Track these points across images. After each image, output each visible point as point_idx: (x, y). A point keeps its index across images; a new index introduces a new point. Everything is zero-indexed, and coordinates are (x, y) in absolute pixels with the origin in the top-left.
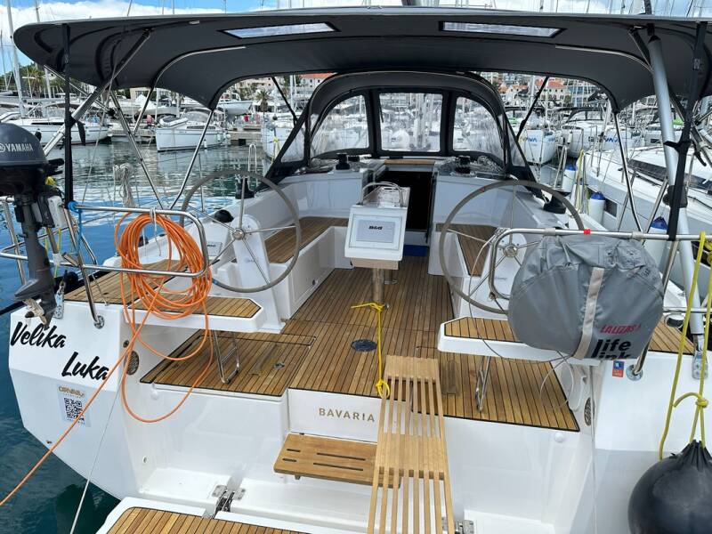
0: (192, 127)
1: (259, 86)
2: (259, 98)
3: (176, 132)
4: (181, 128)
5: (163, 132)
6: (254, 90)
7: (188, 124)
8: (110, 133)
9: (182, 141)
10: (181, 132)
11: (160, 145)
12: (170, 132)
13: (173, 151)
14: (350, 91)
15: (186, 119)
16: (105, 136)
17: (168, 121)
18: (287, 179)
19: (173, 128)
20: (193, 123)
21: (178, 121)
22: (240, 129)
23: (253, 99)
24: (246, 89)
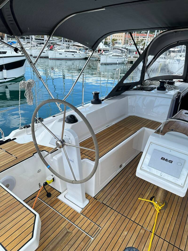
0: (114, 56)
1: (144, 40)
2: (142, 45)
3: (108, 57)
4: (110, 56)
5: (103, 57)
6: (142, 42)
7: (113, 54)
8: (87, 56)
9: (109, 61)
10: (110, 57)
11: (101, 62)
12: (106, 57)
13: (106, 64)
14: (178, 42)
15: (112, 52)
16: (85, 57)
17: (106, 53)
18: (127, 93)
19: (107, 55)
20: (115, 54)
21: (109, 53)
22: (132, 57)
23: (140, 45)
24: (139, 41)
